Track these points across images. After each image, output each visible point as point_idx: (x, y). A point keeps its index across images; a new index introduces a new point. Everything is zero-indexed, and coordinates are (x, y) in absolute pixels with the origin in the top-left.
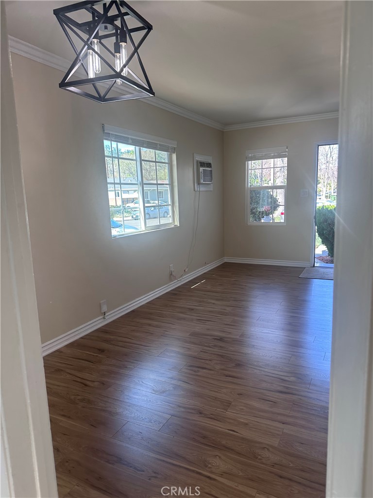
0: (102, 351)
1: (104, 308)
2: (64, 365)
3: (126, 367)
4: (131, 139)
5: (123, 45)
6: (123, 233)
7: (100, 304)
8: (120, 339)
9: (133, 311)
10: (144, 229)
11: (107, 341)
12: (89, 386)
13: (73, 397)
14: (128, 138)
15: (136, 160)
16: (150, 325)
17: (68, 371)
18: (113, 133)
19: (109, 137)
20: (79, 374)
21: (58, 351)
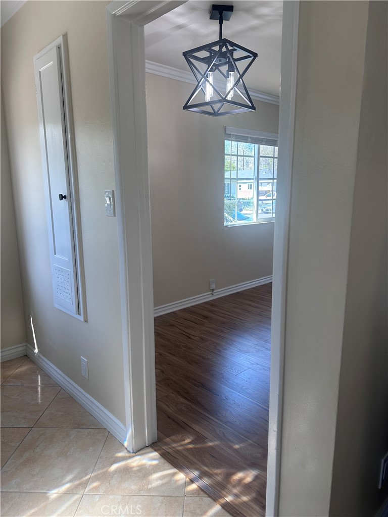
0: (206, 317)
1: (213, 286)
2: (176, 323)
3: (222, 331)
4: (251, 138)
5: (232, 74)
6: (236, 223)
7: (209, 281)
8: (221, 311)
9: (238, 293)
10: (256, 221)
11: (211, 311)
12: (192, 339)
13: (178, 344)
14: (248, 137)
15: (254, 157)
16: (249, 305)
17: (180, 327)
18: (233, 134)
19: (229, 137)
20: (186, 330)
21: (174, 313)
